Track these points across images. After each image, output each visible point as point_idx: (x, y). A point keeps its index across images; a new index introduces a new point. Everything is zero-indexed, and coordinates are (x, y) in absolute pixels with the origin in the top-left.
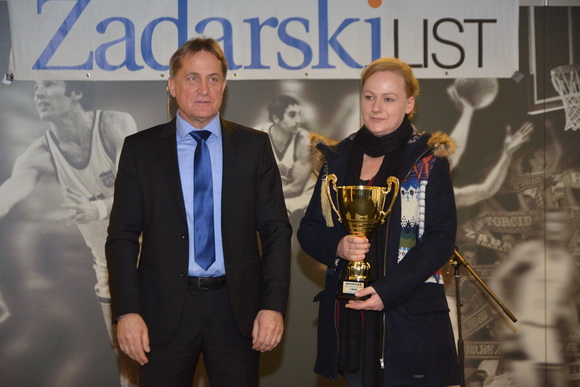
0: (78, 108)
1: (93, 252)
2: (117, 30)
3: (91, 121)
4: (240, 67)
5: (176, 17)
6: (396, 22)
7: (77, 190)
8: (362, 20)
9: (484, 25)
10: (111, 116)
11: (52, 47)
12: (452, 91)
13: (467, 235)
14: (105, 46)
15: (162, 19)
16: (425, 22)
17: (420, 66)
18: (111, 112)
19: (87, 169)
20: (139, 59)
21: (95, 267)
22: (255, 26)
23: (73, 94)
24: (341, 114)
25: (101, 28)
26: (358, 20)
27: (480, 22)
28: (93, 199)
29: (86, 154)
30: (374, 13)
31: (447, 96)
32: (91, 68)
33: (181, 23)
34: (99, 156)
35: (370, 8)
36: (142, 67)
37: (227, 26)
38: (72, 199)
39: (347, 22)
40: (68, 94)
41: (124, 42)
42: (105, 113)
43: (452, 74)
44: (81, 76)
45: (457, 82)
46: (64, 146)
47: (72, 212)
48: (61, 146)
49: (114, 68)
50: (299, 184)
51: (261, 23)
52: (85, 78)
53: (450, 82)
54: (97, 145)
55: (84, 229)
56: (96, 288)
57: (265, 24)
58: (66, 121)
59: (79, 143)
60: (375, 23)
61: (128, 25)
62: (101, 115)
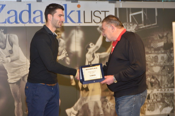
0: (3, 34)
1: (7, 71)
2: (12, 13)
3: (6, 37)
5: (28, 10)
6: (84, 12)
7: (3, 55)
8: (76, 11)
9: (106, 12)
10: (11, 36)
12: (98, 29)
14: (9, 18)
15: (24, 11)
16: (92, 12)
17: (90, 23)
18: (11, 34)
19: (5, 49)
20: (18, 21)
21: (7, 75)
23: (1, 30)
24: (71, 35)
25: (8, 13)
26: (74, 11)
27: (105, 12)
28: (7, 57)
29: (5, 45)
30: (79, 9)
32: (6, 23)
33: (29, 11)
34: (8, 46)
35: (78, 8)
36: (19, 23)
37: (41, 12)
38: (2, 57)
39: (72, 11)
41: (14, 17)
42: (10, 35)
43: (99, 25)
44: (3, 25)
45: (100, 27)
47: (2, 61)
49: (12, 23)
50: (60, 53)
52: (4, 26)
53: (98, 27)
54: (8, 43)
55: (5, 65)
56: (8, 80)
59: (3, 43)
60: (79, 12)
61: (16, 12)
62: (9, 35)
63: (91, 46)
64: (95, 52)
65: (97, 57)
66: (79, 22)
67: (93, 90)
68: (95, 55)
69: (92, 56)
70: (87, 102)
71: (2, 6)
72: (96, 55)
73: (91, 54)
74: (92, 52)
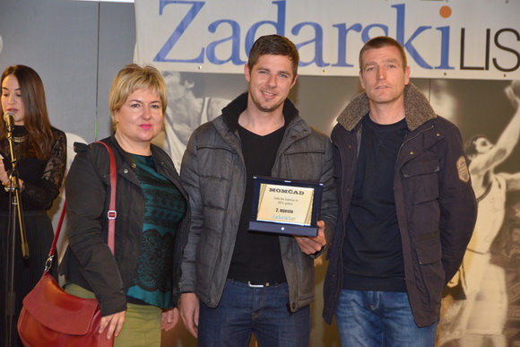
0: (190, 95)
2: (225, 31)
3: (200, 107)
4: (328, 65)
5: (276, 20)
6: (463, 30)
8: (434, 28)
10: (218, 103)
11: (170, 43)
12: (508, 90)
13: (517, 215)
14: (215, 44)
15: (263, 23)
16: (488, 31)
17: (482, 69)
18: (218, 99)
20: (243, 56)
22: (342, 30)
23: (186, 83)
25: (212, 28)
26: (430, 28)
30: (444, 22)
31: (504, 94)
32: (202, 62)
33: (280, 26)
35: (441, 17)
37: (318, 29)
39: (421, 29)
40: (182, 83)
41: (231, 41)
42: (213, 100)
43: (510, 76)
44: (193, 68)
45: (513, 83)
46: (177, 127)
48: (175, 127)
49: (222, 62)
51: (347, 27)
52: (197, 70)
53: (508, 83)
57: (351, 28)
58: (179, 105)
59: (190, 125)
60: (445, 31)
61: (235, 26)
62: (209, 101)
63: (479, 148)
64: (492, 168)
65: (500, 186)
66: (444, 64)
67: (479, 298)
68: (493, 177)
69: (482, 180)
70: (456, 335)
71: (191, 6)
72: (497, 179)
73: (479, 177)
74: (483, 168)
